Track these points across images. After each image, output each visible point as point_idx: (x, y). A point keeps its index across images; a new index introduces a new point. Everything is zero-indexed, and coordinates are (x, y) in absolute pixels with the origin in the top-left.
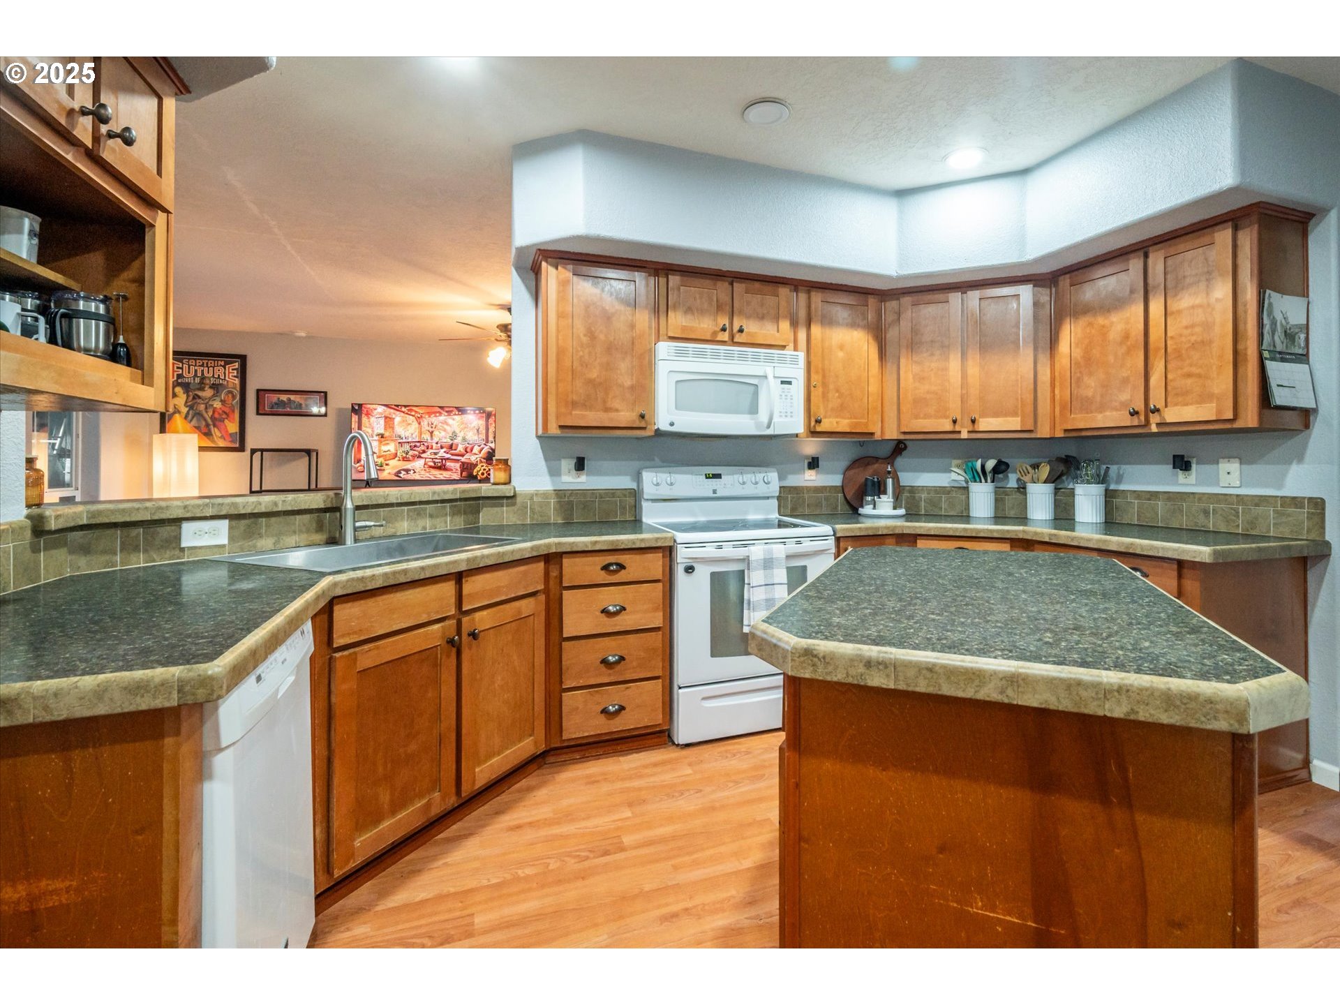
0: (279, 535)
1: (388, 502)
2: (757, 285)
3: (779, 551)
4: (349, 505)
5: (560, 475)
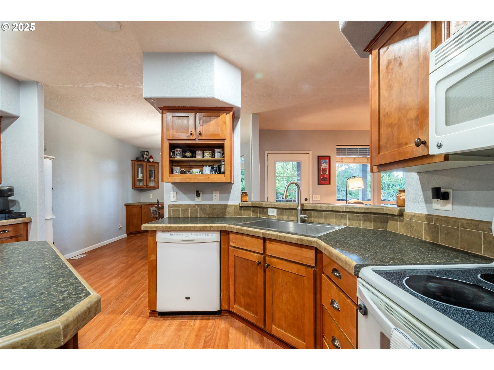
4: (299, 208)
5: (431, 203)
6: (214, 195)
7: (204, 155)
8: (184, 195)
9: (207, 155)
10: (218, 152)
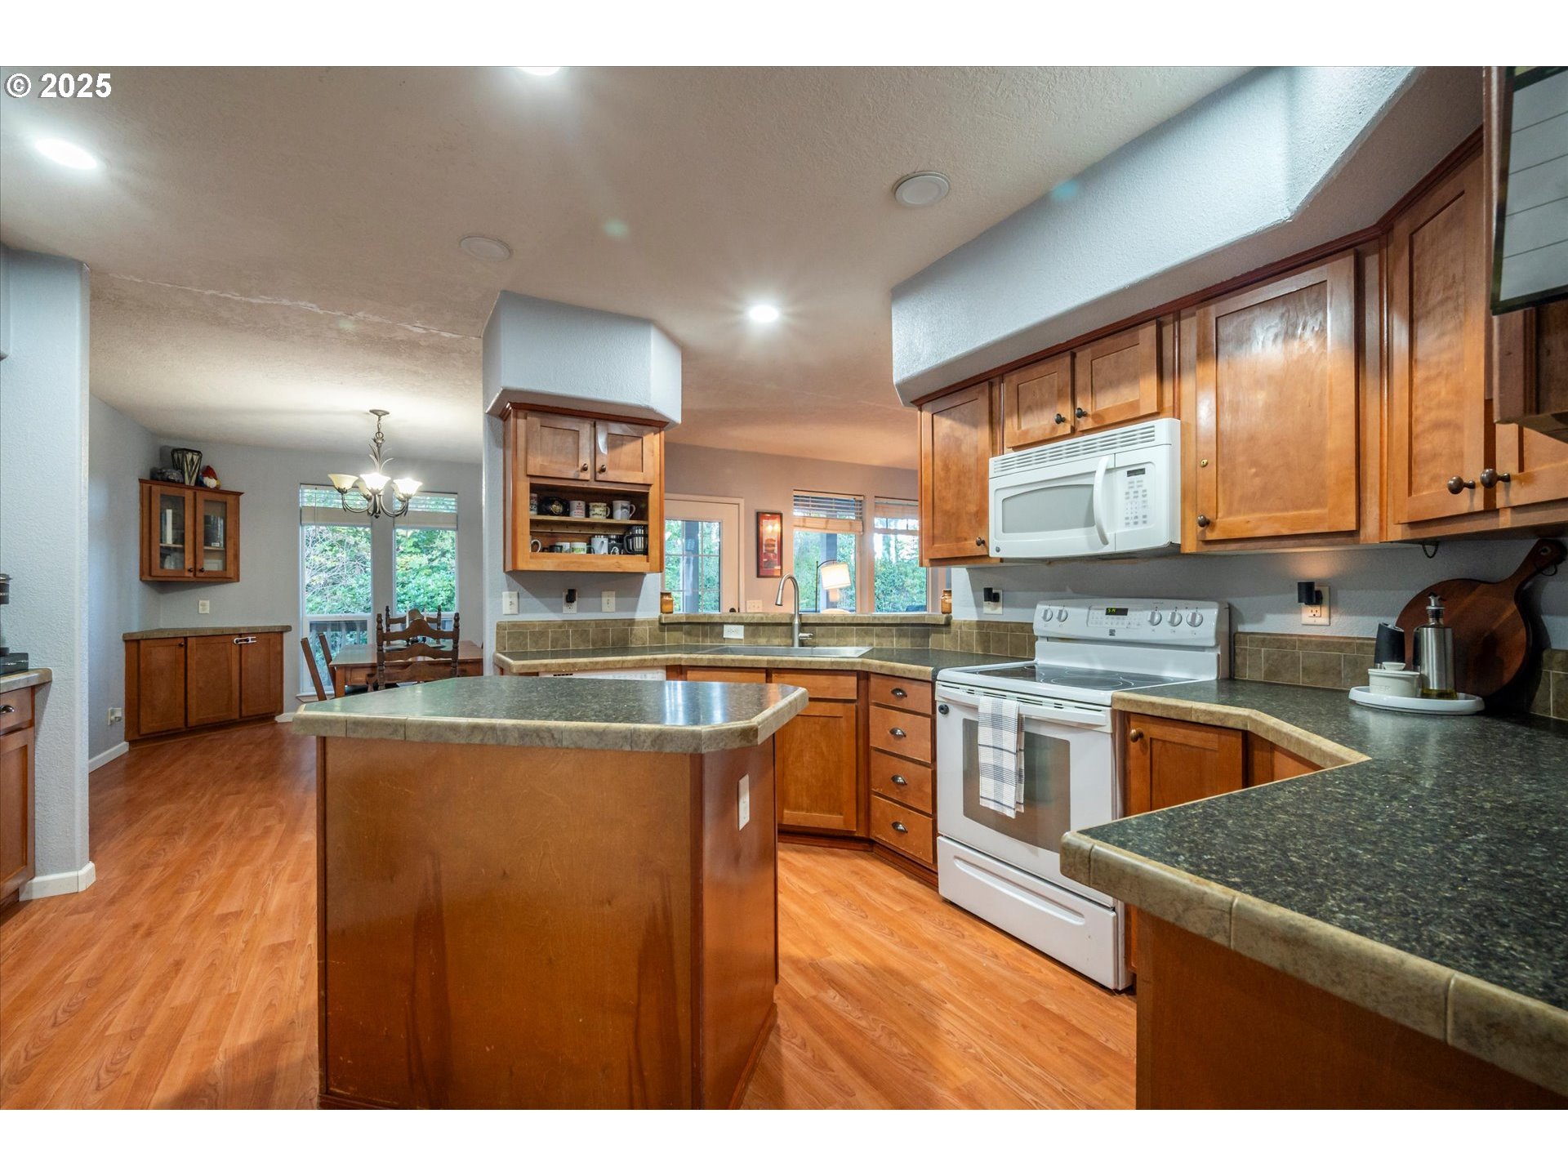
0: (769, 637)
1: (835, 622)
2: (1107, 342)
3: (1011, 708)
4: (796, 622)
5: (982, 607)
6: (604, 600)
7: (591, 513)
8: (535, 599)
9: (599, 513)
10: (623, 508)
